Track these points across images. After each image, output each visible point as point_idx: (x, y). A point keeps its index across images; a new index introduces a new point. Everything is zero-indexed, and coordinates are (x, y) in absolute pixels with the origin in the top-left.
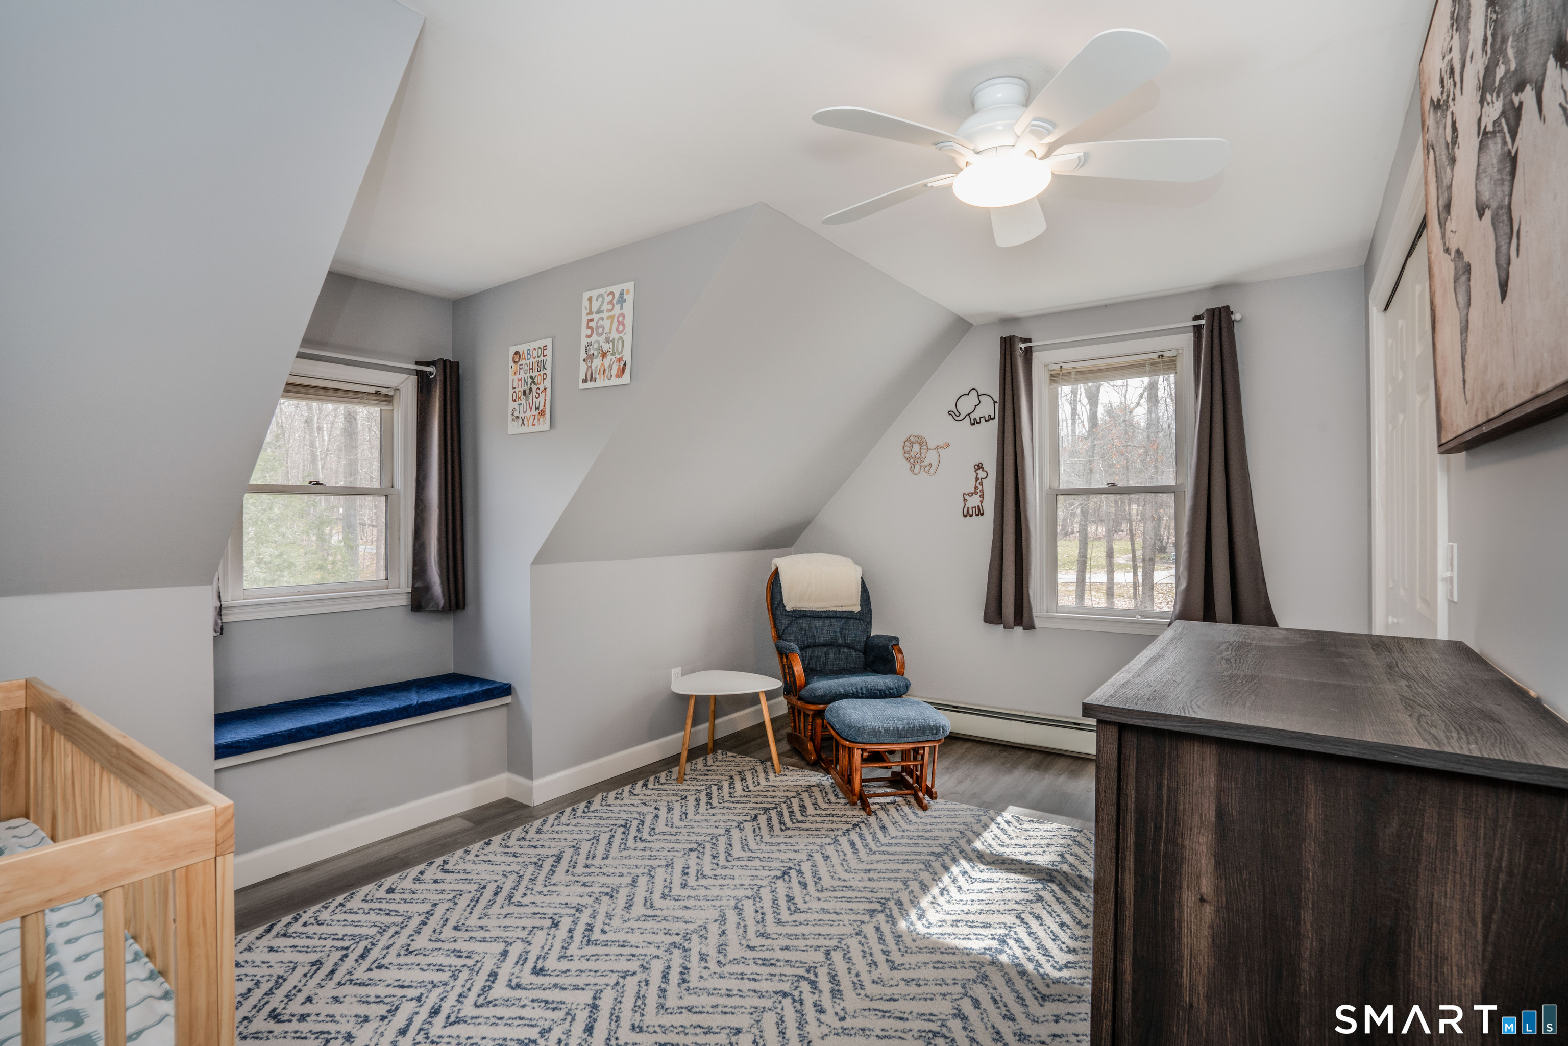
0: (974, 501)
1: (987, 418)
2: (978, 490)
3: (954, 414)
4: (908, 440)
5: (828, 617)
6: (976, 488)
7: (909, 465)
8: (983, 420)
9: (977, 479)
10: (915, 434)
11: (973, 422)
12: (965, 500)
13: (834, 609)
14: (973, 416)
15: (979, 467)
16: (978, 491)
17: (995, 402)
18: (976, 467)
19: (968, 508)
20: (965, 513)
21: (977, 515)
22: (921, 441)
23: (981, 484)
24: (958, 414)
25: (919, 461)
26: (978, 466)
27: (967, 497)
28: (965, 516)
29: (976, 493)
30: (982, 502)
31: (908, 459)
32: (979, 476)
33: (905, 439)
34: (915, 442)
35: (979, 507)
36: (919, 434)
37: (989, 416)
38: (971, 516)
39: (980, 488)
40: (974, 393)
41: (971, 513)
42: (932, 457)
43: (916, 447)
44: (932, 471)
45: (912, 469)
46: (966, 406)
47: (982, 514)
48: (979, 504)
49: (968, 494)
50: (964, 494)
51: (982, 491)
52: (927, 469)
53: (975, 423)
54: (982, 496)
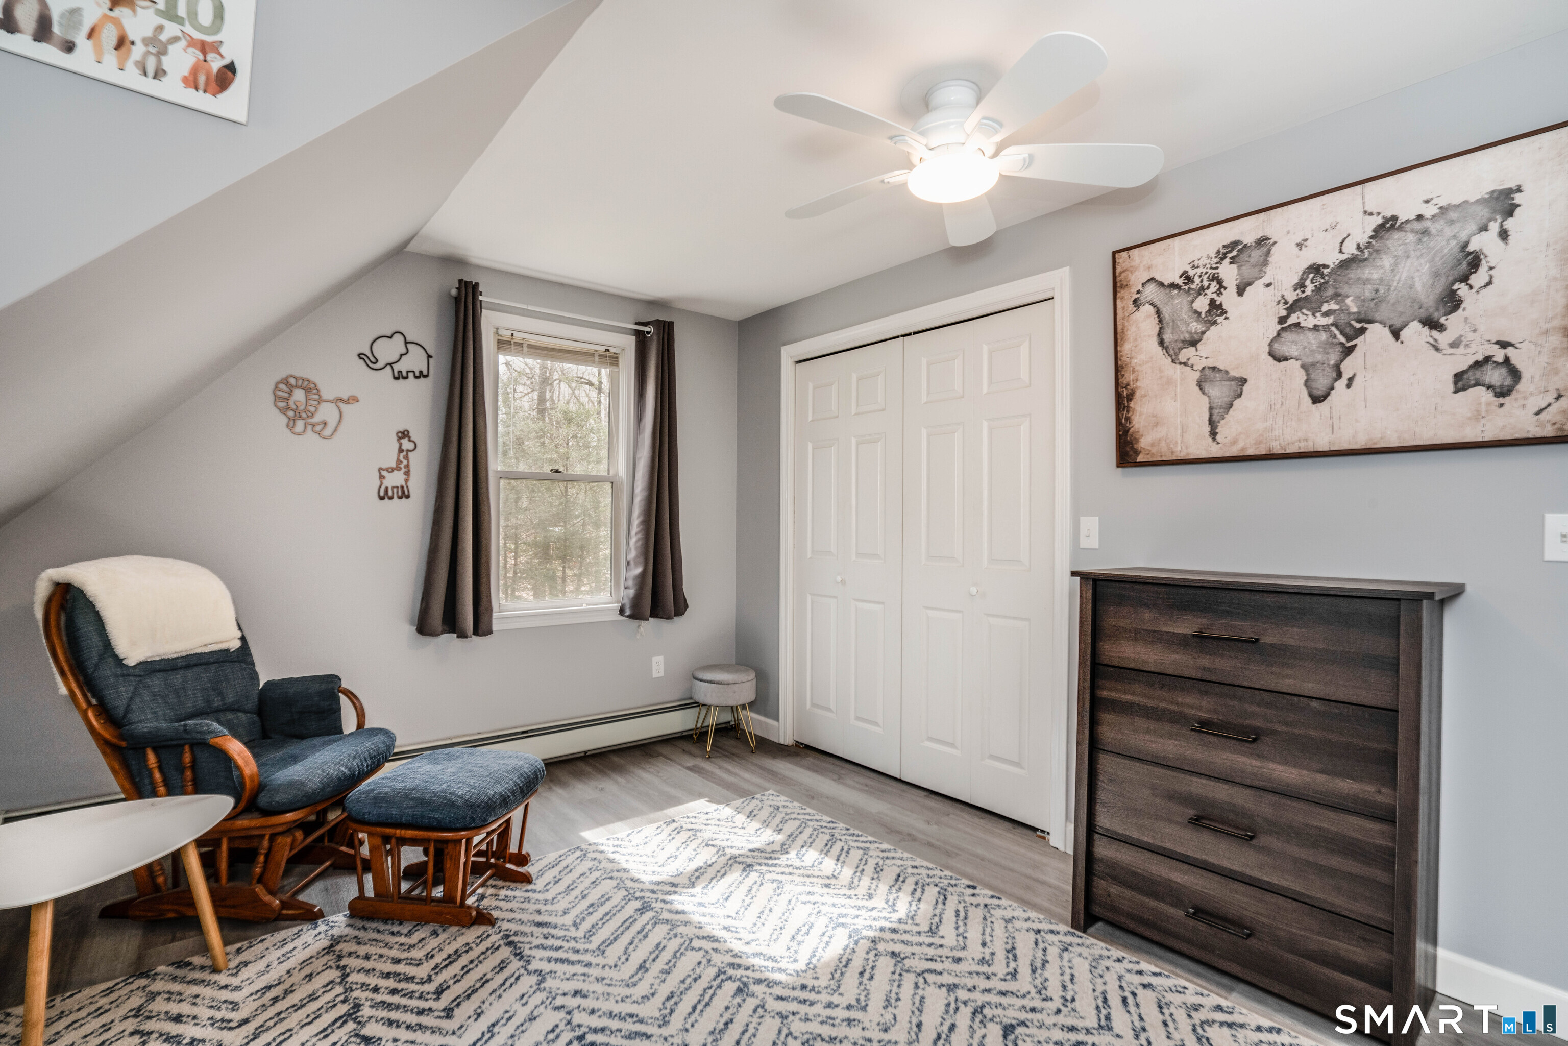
0: (395, 480)
1: (417, 374)
2: (402, 464)
3: (368, 360)
4: (285, 381)
5: (188, 667)
6: (399, 462)
7: (285, 420)
8: (411, 375)
9: (401, 450)
10: (298, 374)
11: (396, 375)
12: (382, 477)
13: (199, 651)
14: (397, 367)
15: (404, 435)
16: (402, 466)
17: (429, 356)
18: (400, 435)
19: (387, 489)
20: (382, 494)
21: (400, 498)
22: (310, 388)
23: (406, 457)
24: (373, 360)
25: (304, 415)
26: (403, 433)
27: (384, 473)
28: (382, 498)
29: (399, 469)
30: (406, 481)
31: (284, 411)
32: (404, 447)
33: (278, 378)
34: (297, 387)
35: (402, 487)
36: (305, 376)
37: (421, 372)
38: (391, 498)
39: (405, 462)
40: (398, 339)
41: (390, 494)
42: (327, 412)
43: (299, 395)
44: (328, 431)
45: (290, 427)
46: (387, 351)
47: (408, 497)
48: (404, 484)
49: (387, 470)
50: (380, 469)
51: (407, 466)
52: (318, 428)
53: (399, 376)
54: (407, 473)
